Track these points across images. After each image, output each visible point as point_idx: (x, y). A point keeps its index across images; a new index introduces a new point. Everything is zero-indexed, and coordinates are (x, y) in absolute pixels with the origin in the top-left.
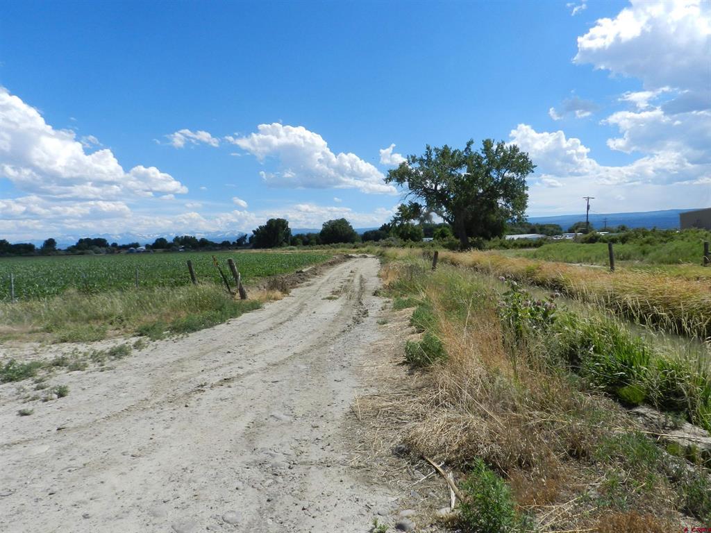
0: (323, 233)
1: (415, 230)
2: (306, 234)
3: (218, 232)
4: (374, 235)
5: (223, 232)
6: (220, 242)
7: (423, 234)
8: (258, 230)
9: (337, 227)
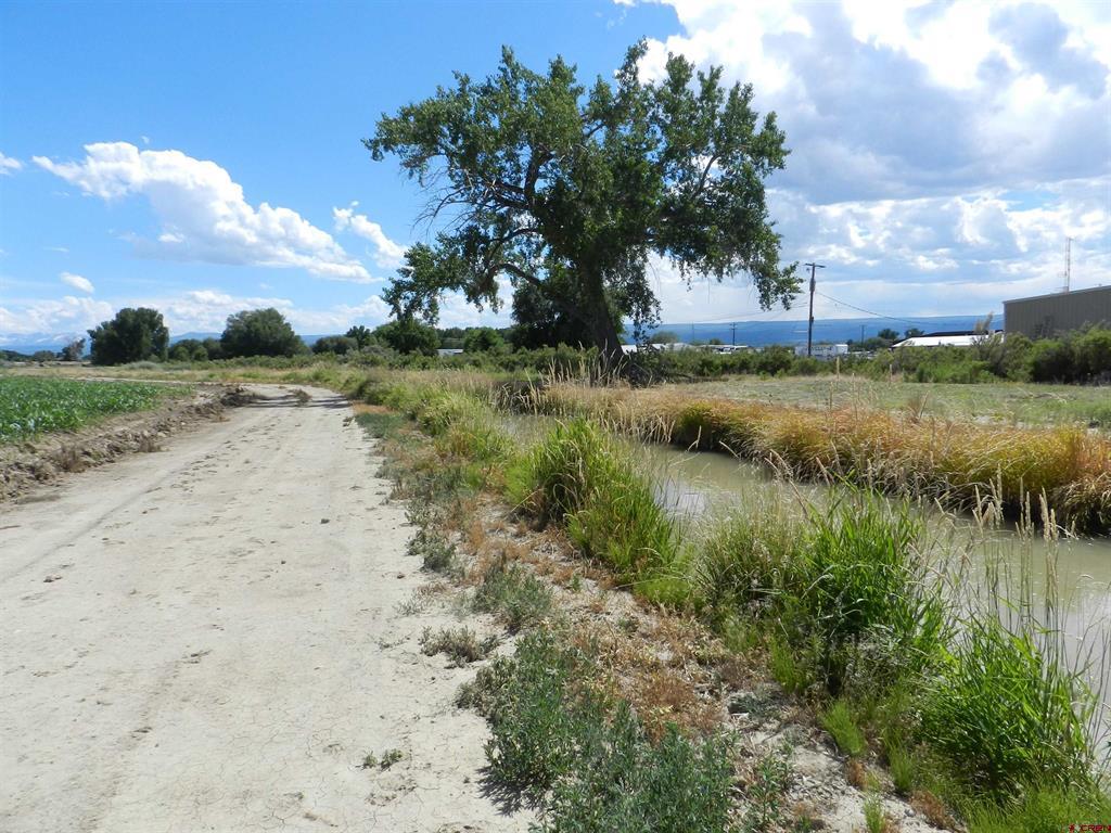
0: (227, 337)
1: (422, 333)
2: (201, 339)
3: (39, 335)
4: (335, 344)
5: (48, 335)
6: (32, 353)
7: (437, 342)
8: (99, 329)
9: (259, 325)
